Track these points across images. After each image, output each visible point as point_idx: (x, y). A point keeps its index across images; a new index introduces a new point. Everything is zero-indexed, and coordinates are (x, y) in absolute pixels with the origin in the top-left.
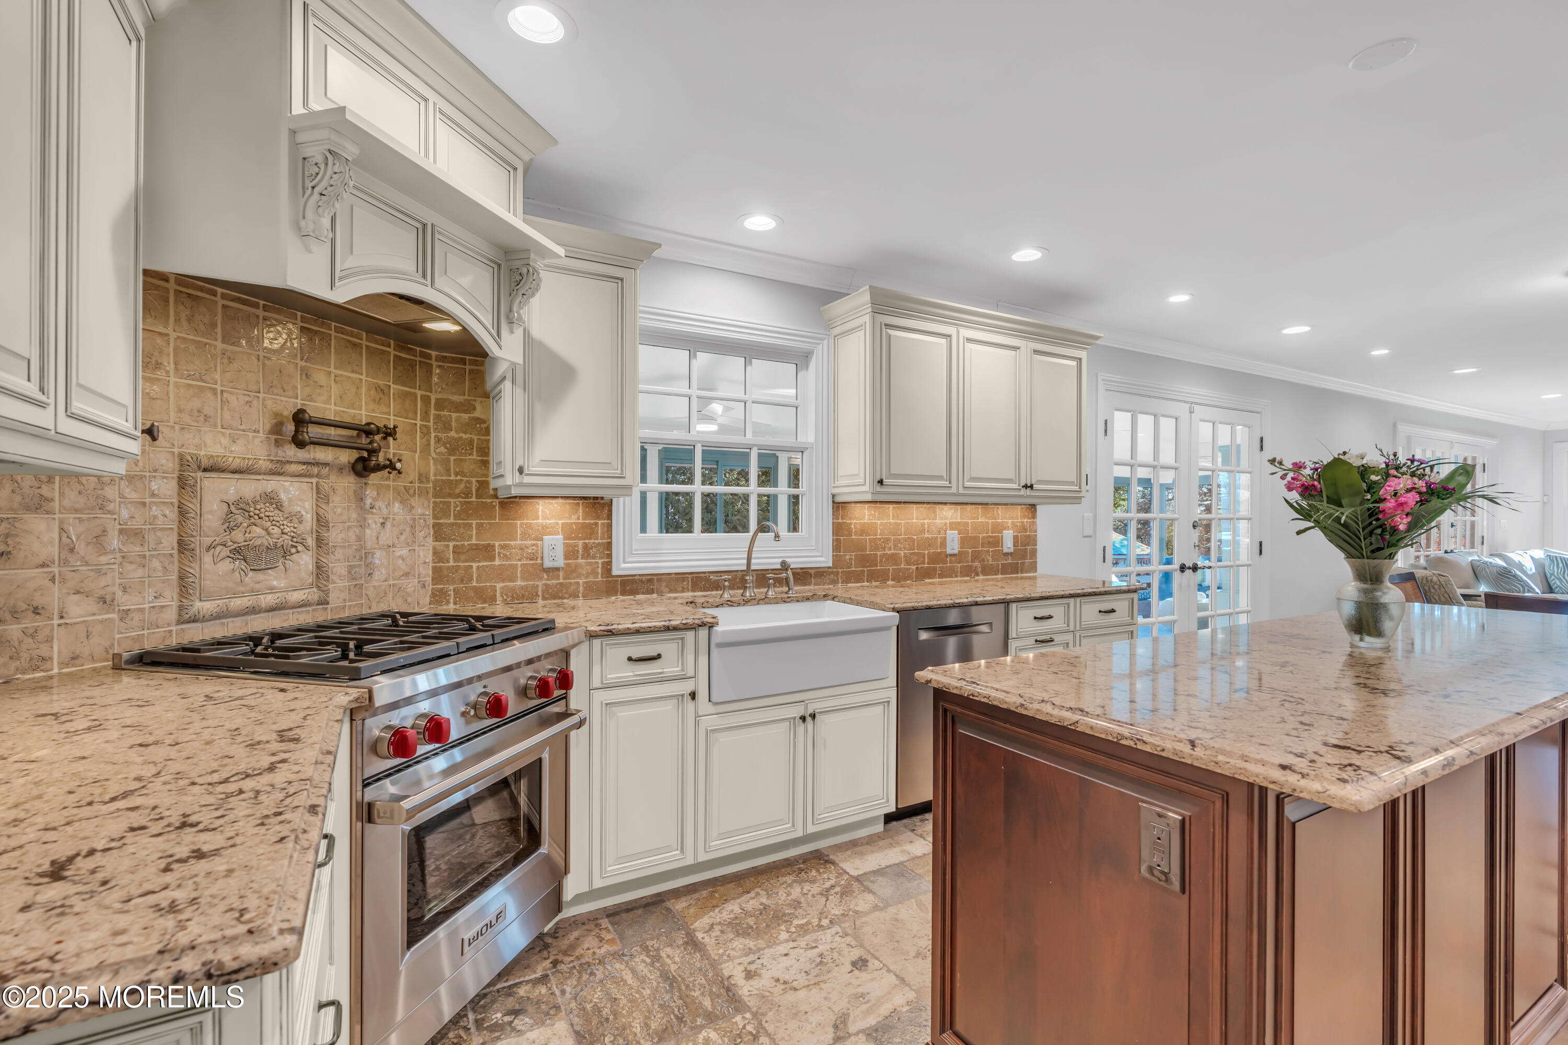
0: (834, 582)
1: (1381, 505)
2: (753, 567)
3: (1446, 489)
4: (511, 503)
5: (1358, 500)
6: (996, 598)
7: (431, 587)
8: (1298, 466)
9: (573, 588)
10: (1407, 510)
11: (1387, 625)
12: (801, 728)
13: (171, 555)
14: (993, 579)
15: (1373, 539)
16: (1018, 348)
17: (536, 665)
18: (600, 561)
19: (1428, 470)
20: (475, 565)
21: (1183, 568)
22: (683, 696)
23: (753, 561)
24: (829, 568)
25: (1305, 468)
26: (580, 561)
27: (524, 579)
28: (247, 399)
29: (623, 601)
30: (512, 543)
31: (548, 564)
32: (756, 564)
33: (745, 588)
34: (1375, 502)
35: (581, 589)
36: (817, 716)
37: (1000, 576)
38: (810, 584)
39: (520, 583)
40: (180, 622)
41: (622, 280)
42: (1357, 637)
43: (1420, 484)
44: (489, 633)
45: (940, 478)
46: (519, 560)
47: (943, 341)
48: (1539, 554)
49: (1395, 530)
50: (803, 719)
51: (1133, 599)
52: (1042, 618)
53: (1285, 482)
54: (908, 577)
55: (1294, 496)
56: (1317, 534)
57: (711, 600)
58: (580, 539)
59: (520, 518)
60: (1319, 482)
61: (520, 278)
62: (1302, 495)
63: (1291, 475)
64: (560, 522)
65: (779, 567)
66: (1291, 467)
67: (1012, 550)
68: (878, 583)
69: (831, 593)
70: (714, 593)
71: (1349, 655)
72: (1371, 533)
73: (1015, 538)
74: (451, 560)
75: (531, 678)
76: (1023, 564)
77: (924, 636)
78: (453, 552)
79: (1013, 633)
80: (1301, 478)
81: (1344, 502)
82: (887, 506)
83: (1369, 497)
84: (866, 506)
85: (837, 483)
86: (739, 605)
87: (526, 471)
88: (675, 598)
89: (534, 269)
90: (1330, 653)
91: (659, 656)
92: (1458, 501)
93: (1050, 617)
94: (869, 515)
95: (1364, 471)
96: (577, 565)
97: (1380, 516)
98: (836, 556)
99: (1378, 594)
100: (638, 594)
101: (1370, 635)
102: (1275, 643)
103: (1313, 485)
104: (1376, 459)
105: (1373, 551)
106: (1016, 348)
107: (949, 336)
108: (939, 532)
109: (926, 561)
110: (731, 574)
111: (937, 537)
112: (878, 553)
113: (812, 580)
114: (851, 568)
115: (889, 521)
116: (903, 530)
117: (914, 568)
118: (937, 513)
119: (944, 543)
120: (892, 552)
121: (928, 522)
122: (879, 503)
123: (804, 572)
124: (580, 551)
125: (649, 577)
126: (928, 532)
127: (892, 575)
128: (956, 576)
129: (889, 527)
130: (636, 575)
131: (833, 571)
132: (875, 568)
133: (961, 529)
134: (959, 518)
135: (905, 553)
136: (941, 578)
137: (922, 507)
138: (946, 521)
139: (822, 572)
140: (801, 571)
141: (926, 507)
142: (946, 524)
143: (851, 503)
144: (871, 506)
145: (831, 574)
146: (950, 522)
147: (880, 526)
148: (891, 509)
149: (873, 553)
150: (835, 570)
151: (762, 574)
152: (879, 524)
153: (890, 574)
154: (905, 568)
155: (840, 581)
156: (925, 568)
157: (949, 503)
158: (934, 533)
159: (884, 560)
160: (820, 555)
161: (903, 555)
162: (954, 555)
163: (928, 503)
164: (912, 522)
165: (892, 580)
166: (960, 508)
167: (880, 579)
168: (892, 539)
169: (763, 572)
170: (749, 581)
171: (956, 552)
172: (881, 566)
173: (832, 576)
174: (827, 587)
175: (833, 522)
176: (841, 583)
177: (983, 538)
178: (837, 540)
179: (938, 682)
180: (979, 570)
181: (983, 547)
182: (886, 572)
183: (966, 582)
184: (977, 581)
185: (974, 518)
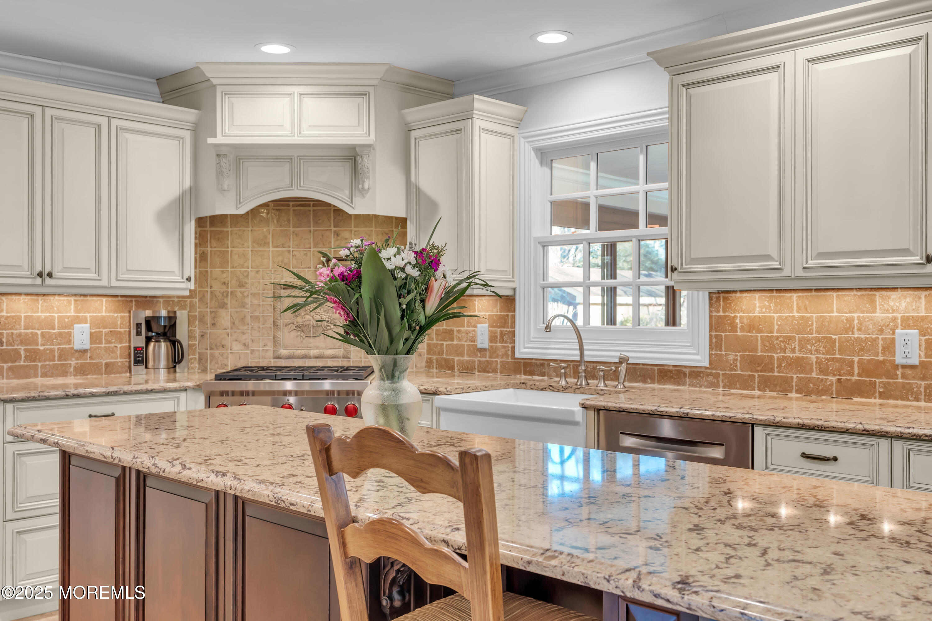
0: (714, 385)
7: (426, 356)
9: (494, 365)
18: (508, 346)
20: (445, 343)
24: (706, 368)
26: (498, 344)
27: (469, 355)
29: (526, 379)
30: (462, 329)
31: (480, 346)
35: (499, 366)
38: (684, 384)
39: (466, 358)
46: (466, 341)
58: (498, 327)
64: (487, 314)
68: (774, 394)
74: (435, 339)
78: (436, 334)
82: (788, 295)
84: (757, 295)
94: (761, 308)
96: (497, 348)
98: (714, 355)
100: (534, 375)
108: (881, 331)
109: (856, 371)
110: (606, 365)
111: (878, 338)
112: (775, 356)
113: (687, 380)
114: (735, 370)
115: (791, 315)
116: (814, 326)
117: (834, 379)
118: (878, 303)
119: (890, 346)
120: (796, 355)
121: (858, 317)
122: (775, 292)
123: (677, 370)
124: (499, 336)
125: (542, 362)
126: (859, 330)
127: (796, 386)
128: (917, 399)
129: (792, 322)
130: (532, 359)
131: (711, 372)
132: (771, 374)
133: (928, 328)
134: (924, 311)
135: (817, 358)
136: (883, 399)
137: (848, 295)
138: (895, 315)
139: (698, 371)
140: (674, 369)
141: (855, 295)
142: (894, 319)
143: (734, 292)
144: (764, 296)
145: (710, 375)
146: (901, 317)
147: (777, 321)
148: (795, 298)
149: (767, 354)
150: (714, 371)
151: (633, 368)
152: (776, 318)
153: (794, 384)
154: (819, 378)
155: (721, 384)
156: (853, 381)
157: (901, 288)
158: (870, 331)
159: (783, 365)
160: (695, 352)
161: (815, 360)
162: (912, 367)
163: (860, 289)
164: (830, 316)
165: (798, 391)
166: (926, 296)
167: (778, 389)
168: (797, 338)
169: (634, 366)
170: (580, 371)
171: (915, 361)
172: (779, 372)
173: (711, 377)
174: (704, 389)
175: (711, 316)
176: (724, 387)
178: (717, 336)
182: (787, 381)
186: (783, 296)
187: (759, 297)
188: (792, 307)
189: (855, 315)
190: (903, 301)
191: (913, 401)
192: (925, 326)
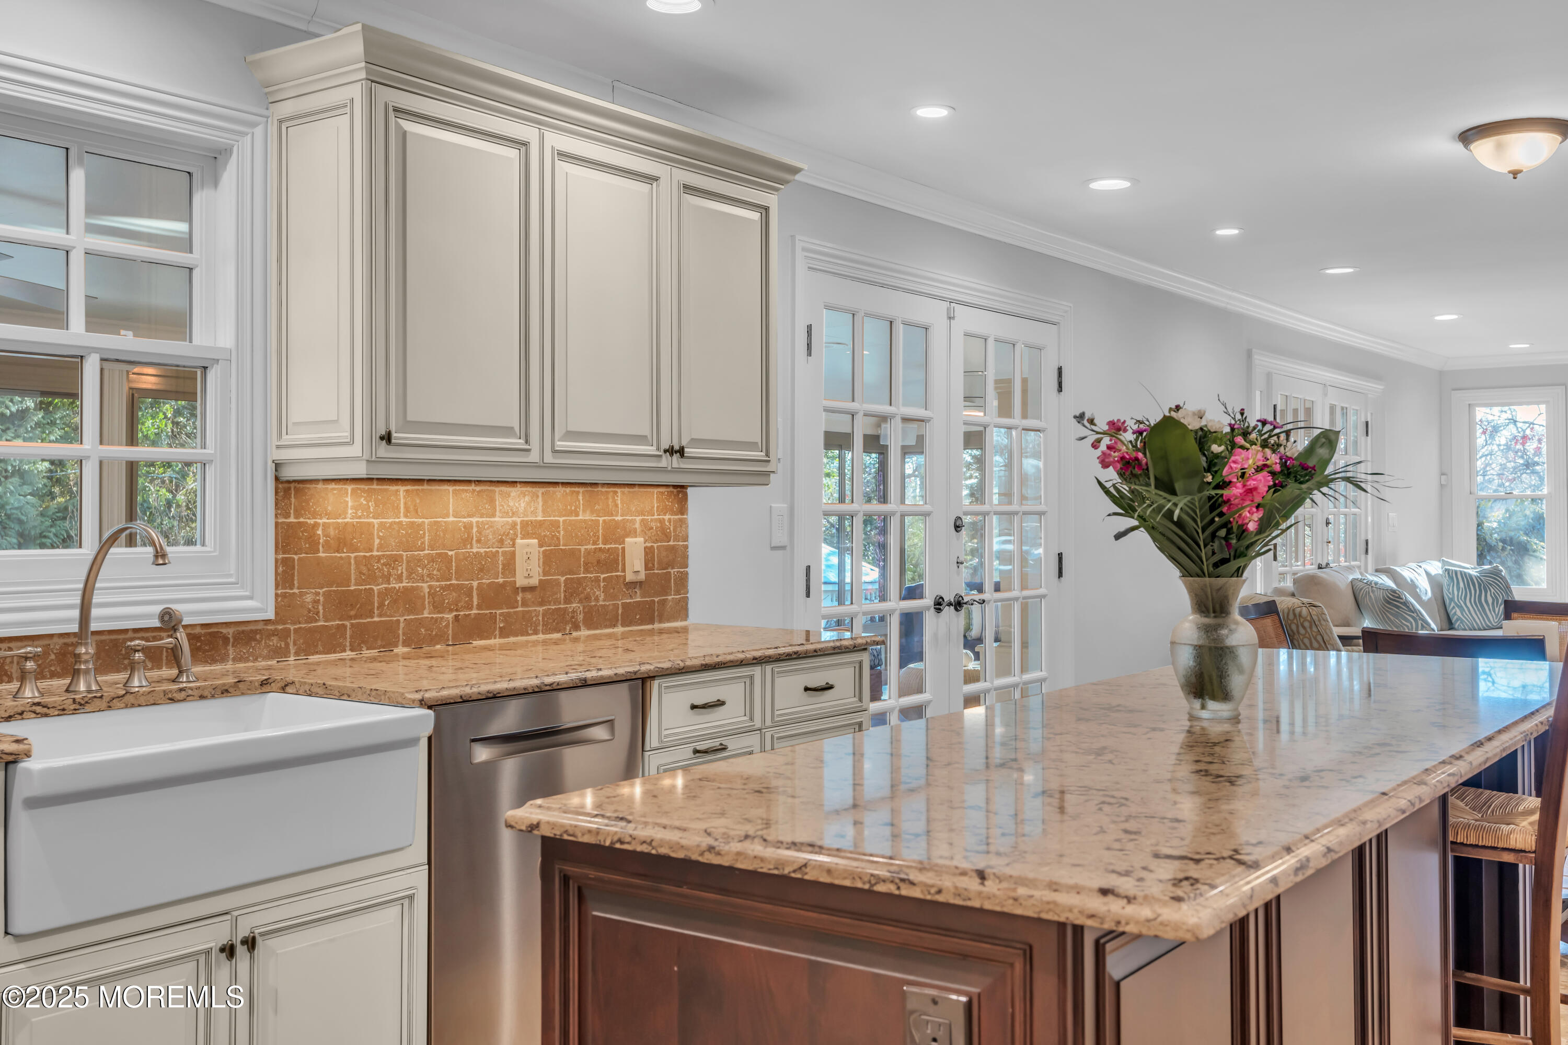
0: (280, 653)
1: (1226, 492)
2: (94, 626)
3: (1304, 467)
5: (1196, 485)
6: (621, 671)
8: (1116, 428)
10: (1258, 500)
11: (1236, 681)
12: (223, 970)
14: (609, 636)
15: (1216, 545)
16: (656, 179)
19: (1283, 436)
21: (939, 604)
23: (95, 612)
24: (267, 622)
25: (1125, 430)
32: (104, 619)
33: (76, 673)
34: (1218, 487)
36: (259, 940)
37: (619, 629)
38: (223, 659)
42: (1197, 704)
43: (1273, 459)
45: (506, 431)
47: (512, 153)
48: (1435, 568)
49: (1243, 530)
50: (229, 951)
51: (861, 663)
52: (705, 706)
53: (1098, 453)
54: (440, 638)
55: (1111, 476)
56: (1142, 536)
60: (1145, 454)
62: (1121, 475)
63: (1106, 441)
65: (156, 623)
66: (1106, 428)
67: (642, 577)
68: (374, 653)
69: (277, 676)
70: (2, 687)
71: (1189, 732)
72: (1213, 536)
73: (648, 551)
76: (663, 603)
77: (482, 754)
79: (653, 739)
80: (1119, 446)
81: (1178, 486)
82: (393, 488)
83: (1209, 478)
84: (349, 487)
85: (286, 439)
86: (63, 712)
90: (1162, 730)
92: (1319, 486)
93: (720, 703)
94: (355, 508)
95: (1203, 437)
97: (1224, 509)
98: (284, 596)
99: (1224, 632)
101: (1214, 698)
102: (1087, 720)
103: (1137, 459)
104: (1219, 421)
105: (1216, 565)
106: (652, 179)
107: (525, 144)
108: (501, 542)
109: (475, 603)
110: (36, 643)
111: (498, 552)
112: (375, 588)
113: (231, 651)
114: (316, 621)
115: (397, 520)
116: (427, 538)
117: (450, 616)
118: (497, 503)
119: (510, 565)
120: (404, 584)
121: (477, 522)
122: (375, 482)
123: (210, 634)
126: (479, 541)
127: (404, 634)
128: (536, 632)
129: (399, 531)
131: (276, 629)
132: (369, 620)
133: (545, 536)
134: (541, 514)
135: (430, 587)
136: (504, 638)
137: (466, 491)
138: (514, 519)
139: (252, 631)
140: (203, 632)
141: (474, 491)
142: (514, 525)
143: (315, 481)
144: (360, 489)
145: (274, 635)
146: (522, 522)
147: (379, 531)
148: (402, 494)
149: (363, 587)
150: (280, 627)
151: (111, 640)
152: (376, 526)
153: (401, 632)
154: (432, 617)
155: (292, 649)
156: (473, 616)
157: (520, 482)
158: (490, 543)
159: (386, 603)
160: (247, 593)
161: (427, 590)
162: (531, 589)
163: (479, 482)
164: (445, 522)
165: (405, 644)
166: (543, 493)
167: (379, 643)
168: (404, 558)
169: (113, 637)
170: (85, 657)
171: (534, 581)
172: (380, 616)
173: (275, 639)
174: (263, 663)
175: (277, 524)
176: (297, 654)
177: (588, 552)
178: (285, 562)
179: (553, 825)
180: (581, 617)
181: (587, 571)
182: (391, 628)
183: (556, 643)
184: (576, 640)
185: (570, 513)
186: (386, 490)
187: (353, 489)
188: (398, 508)
189: (474, 520)
190: (522, 501)
191: (532, 634)
192: (543, 534)
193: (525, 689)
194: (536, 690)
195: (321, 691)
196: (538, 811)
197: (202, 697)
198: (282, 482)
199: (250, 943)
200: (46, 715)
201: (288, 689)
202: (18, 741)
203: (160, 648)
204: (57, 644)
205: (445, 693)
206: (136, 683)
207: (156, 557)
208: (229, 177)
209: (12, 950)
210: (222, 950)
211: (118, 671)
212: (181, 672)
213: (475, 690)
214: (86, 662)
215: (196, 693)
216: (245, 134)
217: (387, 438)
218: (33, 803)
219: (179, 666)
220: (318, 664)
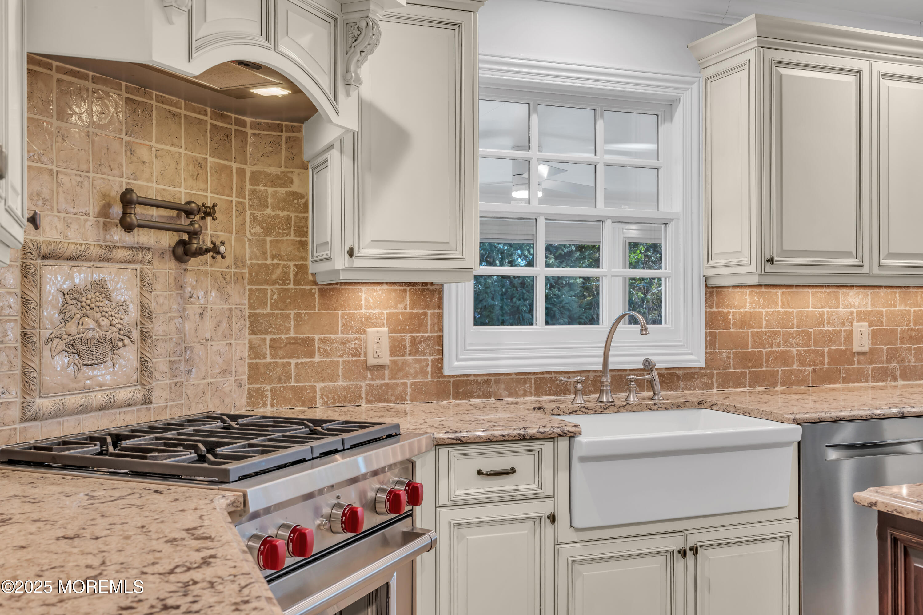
0: (708, 386)
2: (611, 367)
4: (331, 289)
7: (247, 386)
9: (399, 389)
12: (680, 564)
13: (15, 348)
14: (917, 386)
17: (381, 477)
18: (430, 358)
20: (293, 362)
22: (540, 518)
23: (611, 359)
24: (701, 368)
26: (407, 358)
27: (346, 378)
28: (79, 179)
29: (458, 405)
30: (333, 336)
31: (372, 361)
32: (615, 363)
33: (602, 392)
35: (409, 390)
36: (700, 549)
38: (677, 388)
39: (341, 383)
40: (23, 420)
41: (460, 26)
44: (339, 438)
45: (848, 254)
46: (341, 356)
47: (850, 79)
50: (683, 553)
54: (804, 382)
57: (562, 406)
58: (407, 332)
59: (342, 307)
61: (356, 33)
64: (385, 312)
65: (641, 366)
68: (763, 389)
69: (707, 399)
70: (562, 397)
74: (268, 356)
75: (379, 490)
77: (833, 455)
78: (270, 347)
82: (774, 290)
84: (748, 291)
85: (711, 263)
86: (596, 412)
87: (356, 254)
88: (517, 403)
89: (374, 23)
91: (512, 471)
94: (751, 303)
96: (404, 363)
98: (710, 353)
100: (473, 397)
107: (860, 72)
108: (843, 324)
109: (826, 361)
110: (582, 374)
111: (841, 330)
112: (764, 350)
113: (681, 383)
114: (729, 369)
115: (777, 310)
116: (795, 321)
117: (810, 369)
118: (841, 299)
119: (849, 337)
120: (781, 349)
121: (828, 311)
122: (763, 287)
123: (670, 374)
124: (408, 346)
125: (486, 378)
126: (828, 323)
127: (781, 379)
128: (867, 381)
129: (778, 317)
130: (470, 375)
131: (706, 373)
132: (760, 369)
133: (873, 320)
134: (870, 306)
135: (797, 351)
136: (845, 383)
137: (820, 292)
138: (852, 309)
139: (692, 373)
140: (666, 372)
141: (825, 292)
142: (852, 313)
143: (729, 287)
144: (754, 291)
145: (705, 376)
146: (857, 311)
147: (765, 316)
148: (779, 294)
149: (756, 350)
150: (708, 371)
151: (619, 375)
152: (764, 313)
153: (779, 377)
154: (799, 369)
155: (715, 385)
156: (825, 370)
157: (856, 286)
158: (836, 324)
159: (770, 359)
160: (690, 352)
161: (795, 353)
162: (864, 354)
163: (828, 286)
164: (807, 311)
165: (782, 384)
166: (871, 293)
167: (766, 383)
168: (781, 333)
169: (620, 373)
170: (606, 384)
171: (866, 349)
172: (767, 367)
173: (705, 378)
174: (698, 392)
175: (706, 312)
176: (718, 387)
177: (903, 331)
178: (711, 334)
179: (887, 505)
180: (898, 373)
181: (902, 343)
182: (774, 374)
183: (881, 388)
184: (895, 387)
185: (890, 306)
186: (770, 292)
187: (750, 292)
188: (777, 302)
189: (825, 310)
190: (857, 298)
191: (864, 382)
192: (871, 319)
193: (861, 416)
194: (869, 417)
195: (732, 409)
196: (875, 494)
197: (666, 409)
198: (709, 288)
199: (695, 550)
200: (587, 413)
201: (714, 407)
202: (575, 426)
203: (643, 380)
204: (592, 375)
205: (808, 416)
206: (632, 399)
207: (642, 330)
208: (678, 115)
209: (574, 536)
210: (679, 552)
211: (622, 392)
212: (655, 394)
213: (828, 415)
214: (607, 386)
215: (663, 406)
216: (686, 89)
217: (771, 261)
218: (583, 459)
219: (654, 391)
220: (730, 394)
